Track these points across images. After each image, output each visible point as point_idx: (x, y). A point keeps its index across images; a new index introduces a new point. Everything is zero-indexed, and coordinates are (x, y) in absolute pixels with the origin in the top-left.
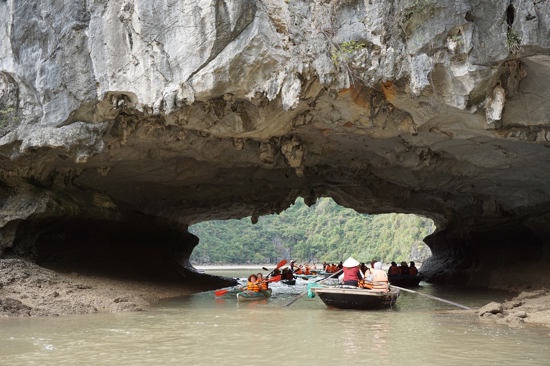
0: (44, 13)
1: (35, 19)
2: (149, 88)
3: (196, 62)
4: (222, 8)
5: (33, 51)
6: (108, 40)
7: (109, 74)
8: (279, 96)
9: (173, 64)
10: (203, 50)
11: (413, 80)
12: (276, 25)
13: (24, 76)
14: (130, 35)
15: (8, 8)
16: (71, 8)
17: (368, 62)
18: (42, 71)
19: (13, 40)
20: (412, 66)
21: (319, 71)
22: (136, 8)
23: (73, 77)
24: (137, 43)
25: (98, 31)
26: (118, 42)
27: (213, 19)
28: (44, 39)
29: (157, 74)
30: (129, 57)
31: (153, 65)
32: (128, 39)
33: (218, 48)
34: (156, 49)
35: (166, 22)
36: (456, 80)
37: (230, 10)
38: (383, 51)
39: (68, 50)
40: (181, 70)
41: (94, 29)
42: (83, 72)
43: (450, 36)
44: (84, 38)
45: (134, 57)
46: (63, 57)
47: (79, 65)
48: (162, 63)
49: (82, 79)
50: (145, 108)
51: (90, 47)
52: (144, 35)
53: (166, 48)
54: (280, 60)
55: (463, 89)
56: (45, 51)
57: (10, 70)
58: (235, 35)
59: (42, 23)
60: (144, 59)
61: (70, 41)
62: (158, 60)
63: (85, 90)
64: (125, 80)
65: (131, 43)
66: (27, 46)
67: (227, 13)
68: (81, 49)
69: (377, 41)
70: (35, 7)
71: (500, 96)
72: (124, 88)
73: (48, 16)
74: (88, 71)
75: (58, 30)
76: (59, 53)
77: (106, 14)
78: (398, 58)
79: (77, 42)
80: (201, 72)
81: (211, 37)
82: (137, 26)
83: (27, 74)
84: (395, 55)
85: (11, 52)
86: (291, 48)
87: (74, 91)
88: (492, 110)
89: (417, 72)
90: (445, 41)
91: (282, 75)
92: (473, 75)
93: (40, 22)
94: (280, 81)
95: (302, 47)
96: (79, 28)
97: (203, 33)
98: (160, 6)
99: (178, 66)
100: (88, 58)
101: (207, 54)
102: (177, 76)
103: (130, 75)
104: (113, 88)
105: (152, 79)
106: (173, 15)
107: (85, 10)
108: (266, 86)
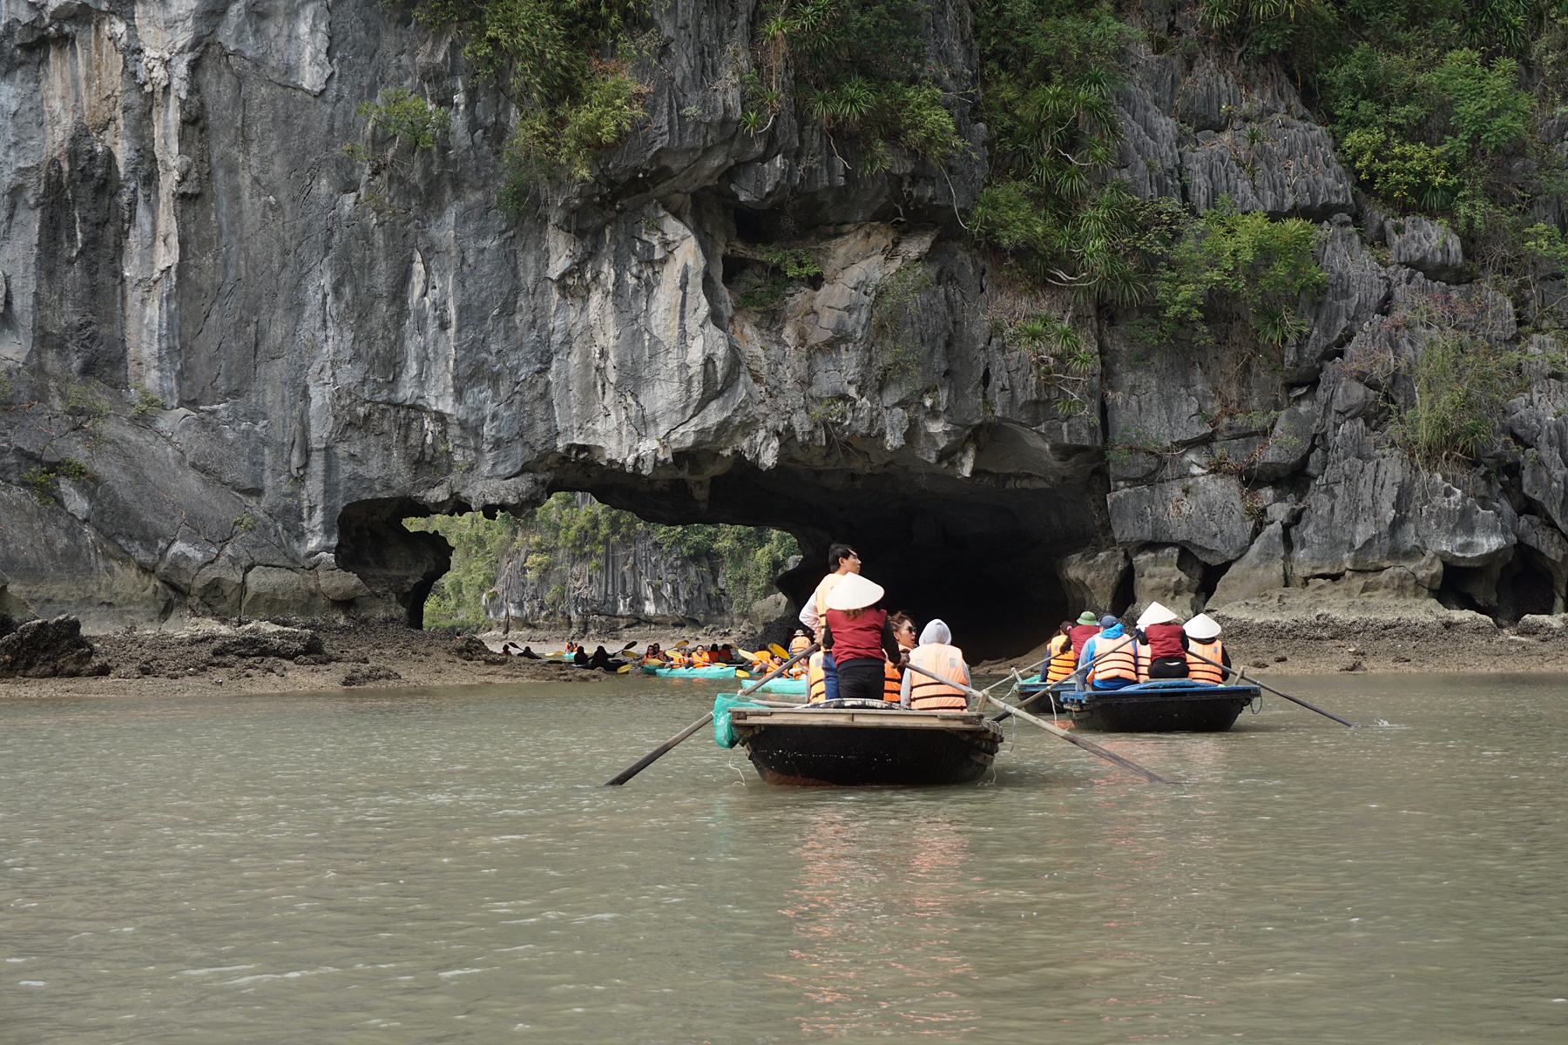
0: (494, 348)
1: (484, 355)
2: (620, 442)
3: (677, 418)
4: (710, 366)
5: (480, 392)
6: (575, 388)
7: (576, 425)
8: (758, 456)
9: (649, 418)
10: (685, 407)
11: (888, 437)
12: (752, 376)
13: (467, 419)
14: (603, 385)
15: (448, 338)
16: (533, 349)
17: (844, 417)
18: (494, 417)
19: (455, 378)
20: (887, 421)
21: (797, 429)
22: (611, 355)
23: (531, 426)
24: (610, 394)
25: (563, 376)
26: (588, 390)
27: (701, 378)
28: (495, 379)
29: (631, 428)
30: (599, 407)
31: (627, 417)
32: (599, 387)
33: (702, 405)
34: (630, 400)
35: (645, 373)
36: (929, 435)
37: (719, 369)
38: (858, 404)
39: (528, 396)
40: (657, 425)
41: (558, 373)
42: (542, 420)
43: (927, 391)
44: (548, 383)
45: (605, 408)
46: (522, 403)
47: (540, 411)
48: (636, 416)
49: (541, 427)
50: (611, 462)
51: (555, 395)
52: (618, 386)
53: (641, 399)
54: (761, 418)
55: (935, 444)
56: (496, 393)
57: (448, 410)
58: (719, 394)
59: (493, 359)
60: (617, 411)
61: (532, 386)
62: (633, 414)
63: (543, 440)
64: (594, 432)
65: (604, 393)
66: (474, 386)
67: (715, 372)
68: (544, 396)
69: (852, 391)
70: (483, 341)
71: (971, 453)
72: (591, 441)
73: (499, 351)
74: (550, 418)
75: (514, 371)
76: (518, 397)
77: (572, 356)
78: (875, 413)
79: (540, 388)
80: (681, 430)
81: (696, 393)
82: (613, 377)
83: (473, 418)
84: (871, 410)
85: (452, 390)
86: (768, 401)
87: (532, 441)
88: (962, 465)
89: (893, 429)
90: (921, 397)
91: (762, 433)
92: (946, 433)
93: (490, 358)
94: (759, 440)
95: (780, 401)
96: (542, 371)
97: (688, 390)
98: (640, 357)
99: (654, 421)
100: (550, 405)
101: (690, 412)
102: (651, 430)
103: (599, 427)
104: (579, 441)
105: (624, 433)
106: (654, 367)
107: (548, 351)
108: (745, 444)
